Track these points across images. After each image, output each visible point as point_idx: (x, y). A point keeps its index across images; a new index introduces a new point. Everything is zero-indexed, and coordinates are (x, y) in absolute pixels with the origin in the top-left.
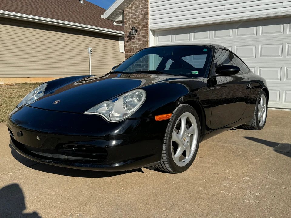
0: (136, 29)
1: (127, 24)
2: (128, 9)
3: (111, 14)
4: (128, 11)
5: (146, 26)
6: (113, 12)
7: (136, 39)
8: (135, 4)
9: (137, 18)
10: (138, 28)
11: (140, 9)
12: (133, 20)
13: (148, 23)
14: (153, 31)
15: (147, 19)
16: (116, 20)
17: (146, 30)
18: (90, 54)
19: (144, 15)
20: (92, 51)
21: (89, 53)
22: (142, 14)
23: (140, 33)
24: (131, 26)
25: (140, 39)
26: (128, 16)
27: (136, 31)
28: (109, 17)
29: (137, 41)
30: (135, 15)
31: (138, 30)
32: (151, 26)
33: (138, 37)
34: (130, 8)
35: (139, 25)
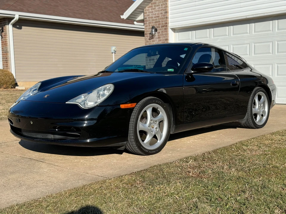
0: (156, 28)
1: (147, 23)
2: (148, 8)
3: (131, 14)
4: (148, 10)
5: (166, 26)
6: (133, 12)
7: (157, 38)
8: (155, 3)
9: (157, 17)
10: (158, 27)
11: (159, 8)
12: (153, 19)
13: (168, 22)
14: (174, 30)
15: (167, 18)
16: (137, 19)
17: (166, 29)
18: (114, 54)
19: (164, 14)
20: (115, 50)
21: (112, 53)
22: (161, 13)
23: (159, 32)
24: (151, 25)
25: (160, 38)
26: (149, 15)
27: (156, 30)
28: (129, 17)
29: (158, 40)
30: (155, 14)
31: (158, 29)
32: (171, 25)
33: (158, 36)
34: (150, 7)
35: (159, 24)
